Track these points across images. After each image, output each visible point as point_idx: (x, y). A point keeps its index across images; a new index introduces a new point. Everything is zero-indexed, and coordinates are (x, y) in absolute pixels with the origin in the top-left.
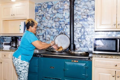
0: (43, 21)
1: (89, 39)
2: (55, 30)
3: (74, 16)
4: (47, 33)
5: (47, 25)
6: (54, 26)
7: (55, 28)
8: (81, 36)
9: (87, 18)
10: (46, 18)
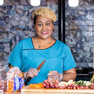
0: (10, 16)
1: (88, 49)
2: (32, 33)
3: (66, 11)
4: (18, 38)
5: (19, 25)
6: (30, 27)
7: (32, 30)
8: (77, 44)
9: (85, 16)
10: (17, 13)
